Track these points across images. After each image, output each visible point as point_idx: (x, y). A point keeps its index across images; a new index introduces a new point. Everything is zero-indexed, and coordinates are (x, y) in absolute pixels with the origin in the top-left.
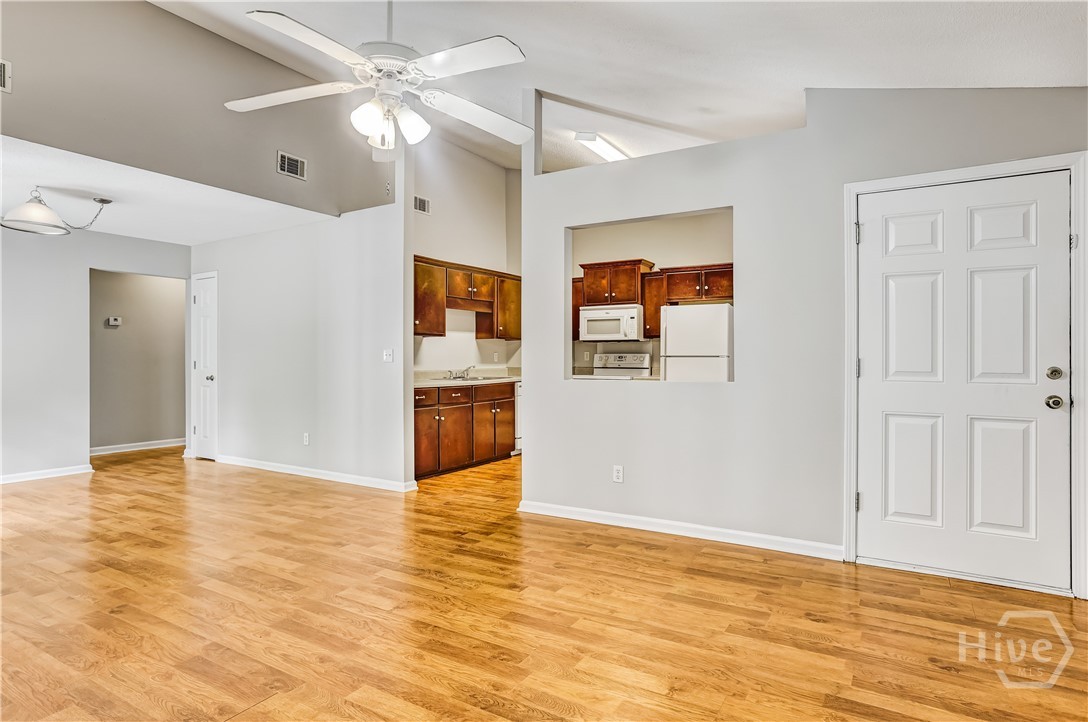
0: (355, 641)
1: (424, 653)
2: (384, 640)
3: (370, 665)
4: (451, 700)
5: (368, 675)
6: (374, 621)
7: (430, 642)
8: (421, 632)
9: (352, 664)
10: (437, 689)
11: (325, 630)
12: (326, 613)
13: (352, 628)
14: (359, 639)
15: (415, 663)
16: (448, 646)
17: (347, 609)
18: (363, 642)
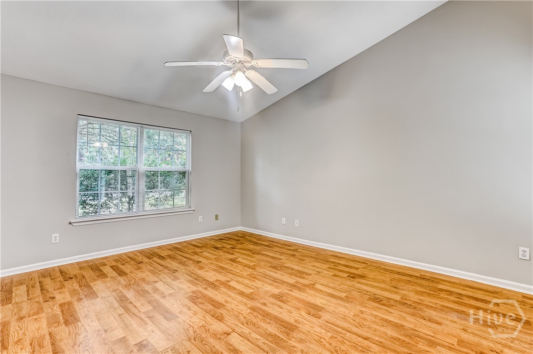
0: (252, 312)
1: (224, 303)
2: (239, 311)
3: (246, 300)
4: (222, 286)
5: (246, 296)
6: (243, 324)
7: (219, 308)
8: (221, 314)
9: (253, 301)
10: (224, 290)
11: (268, 321)
12: (270, 335)
13: (254, 320)
14: (251, 313)
15: (229, 299)
16: (213, 305)
17: (258, 337)
18: (249, 311)
